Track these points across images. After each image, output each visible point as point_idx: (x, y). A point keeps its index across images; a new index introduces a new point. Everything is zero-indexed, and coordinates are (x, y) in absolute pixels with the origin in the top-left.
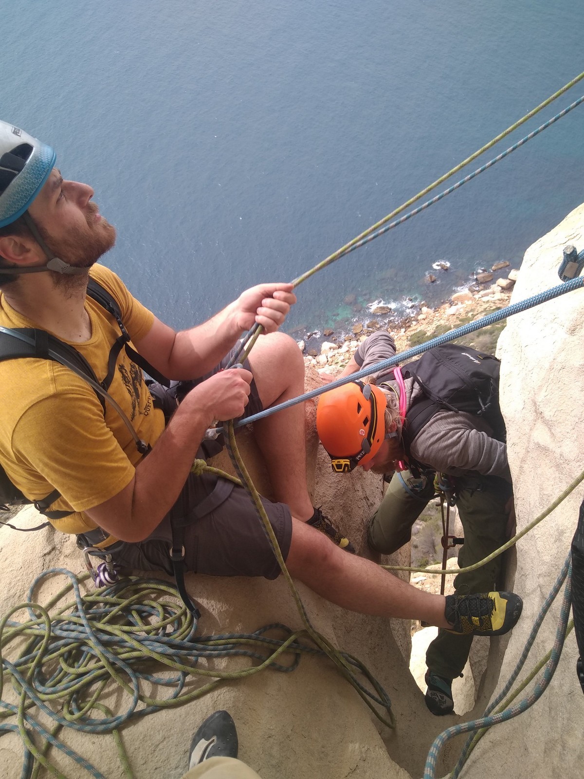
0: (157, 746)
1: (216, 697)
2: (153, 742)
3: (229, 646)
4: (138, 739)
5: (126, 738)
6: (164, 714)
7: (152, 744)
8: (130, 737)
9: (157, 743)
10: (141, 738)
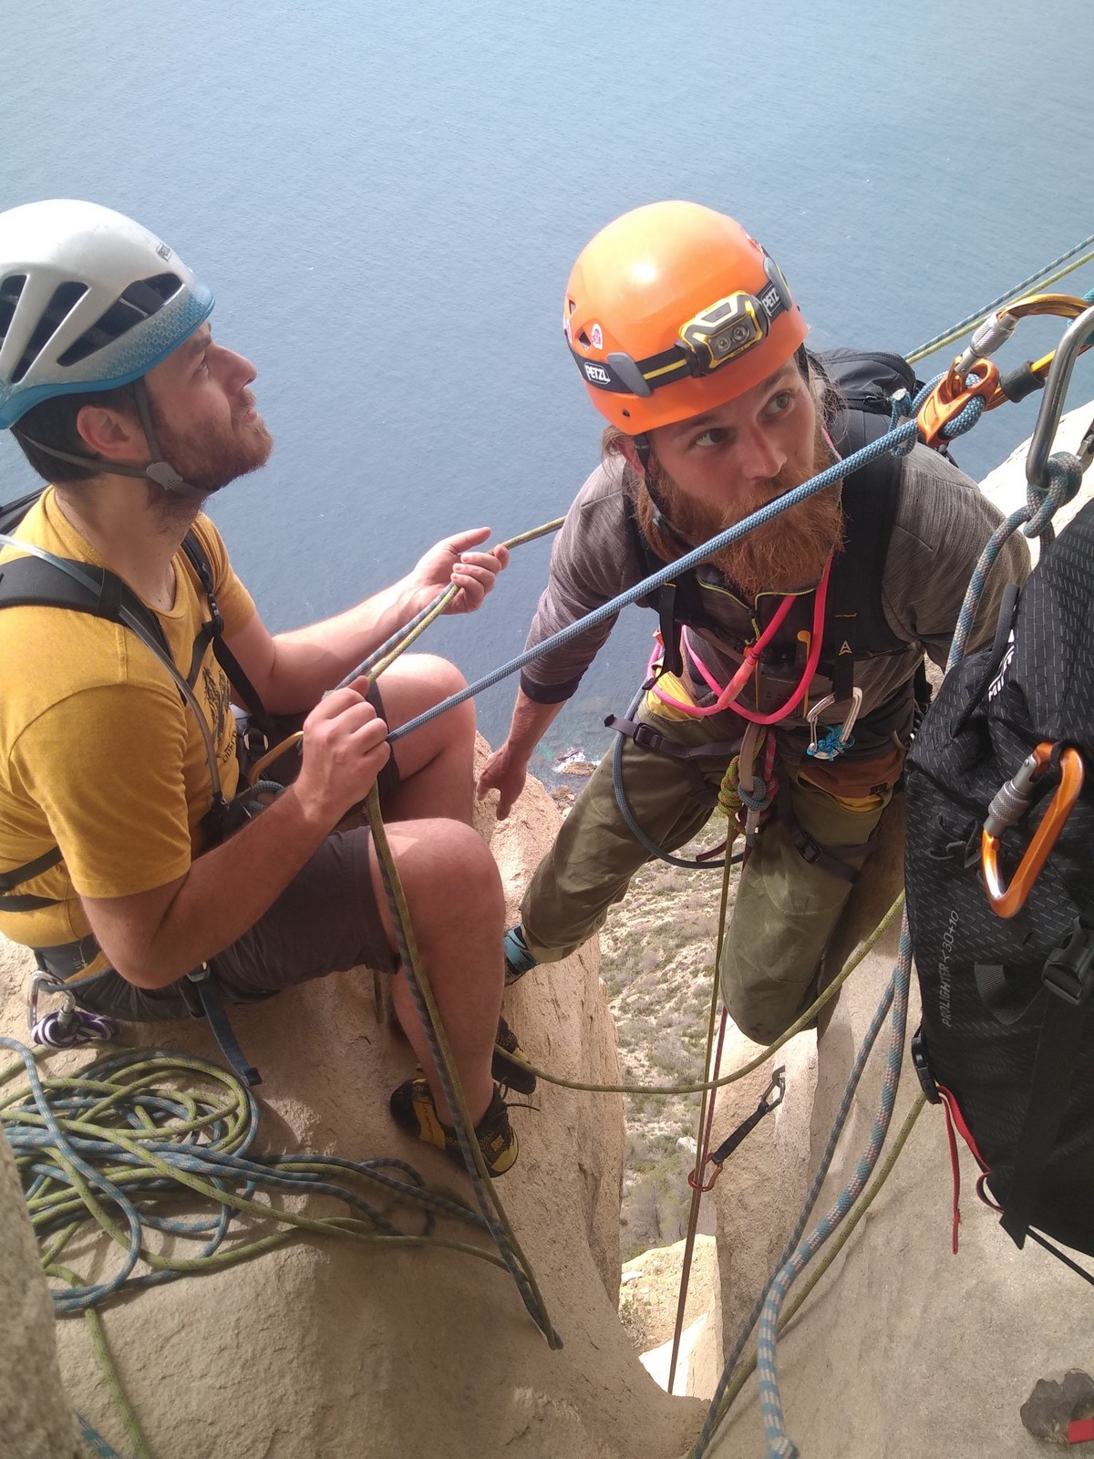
0: (168, 1339)
1: (283, 1259)
2: (162, 1332)
3: (311, 1174)
4: (131, 1326)
5: (109, 1325)
6: (184, 1286)
7: (159, 1336)
8: (117, 1323)
9: (169, 1334)
10: (138, 1325)
